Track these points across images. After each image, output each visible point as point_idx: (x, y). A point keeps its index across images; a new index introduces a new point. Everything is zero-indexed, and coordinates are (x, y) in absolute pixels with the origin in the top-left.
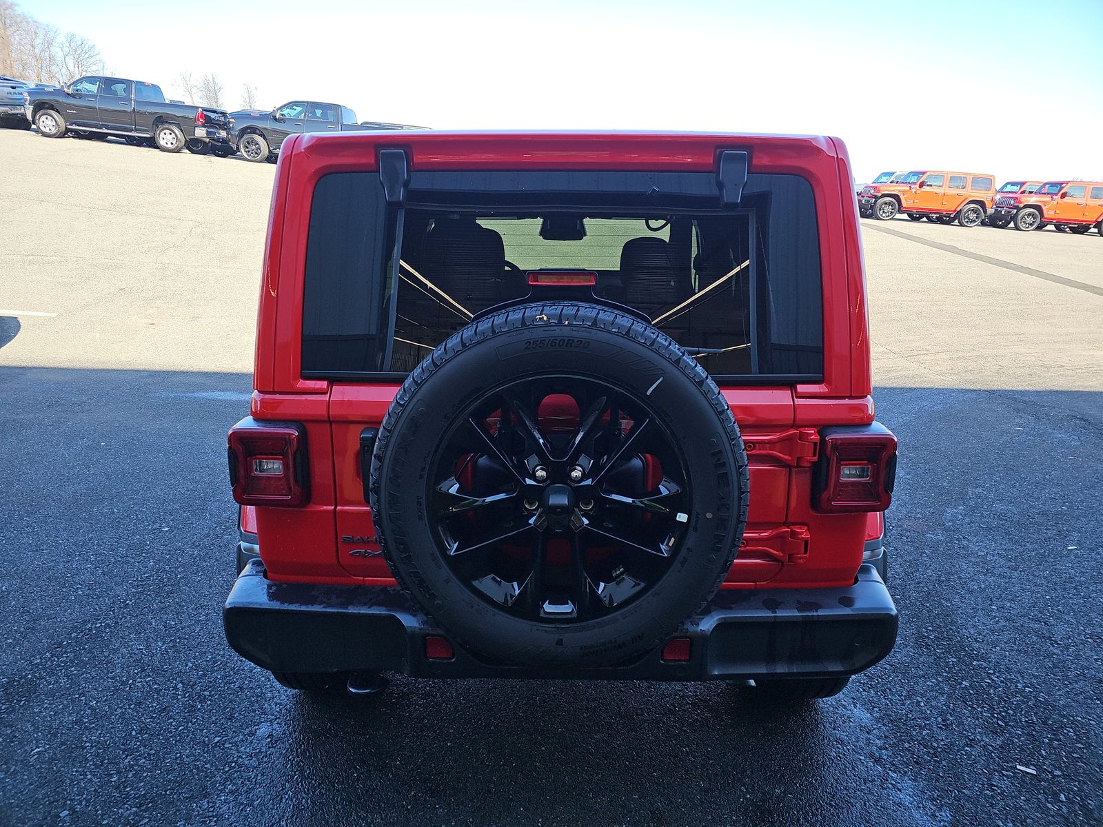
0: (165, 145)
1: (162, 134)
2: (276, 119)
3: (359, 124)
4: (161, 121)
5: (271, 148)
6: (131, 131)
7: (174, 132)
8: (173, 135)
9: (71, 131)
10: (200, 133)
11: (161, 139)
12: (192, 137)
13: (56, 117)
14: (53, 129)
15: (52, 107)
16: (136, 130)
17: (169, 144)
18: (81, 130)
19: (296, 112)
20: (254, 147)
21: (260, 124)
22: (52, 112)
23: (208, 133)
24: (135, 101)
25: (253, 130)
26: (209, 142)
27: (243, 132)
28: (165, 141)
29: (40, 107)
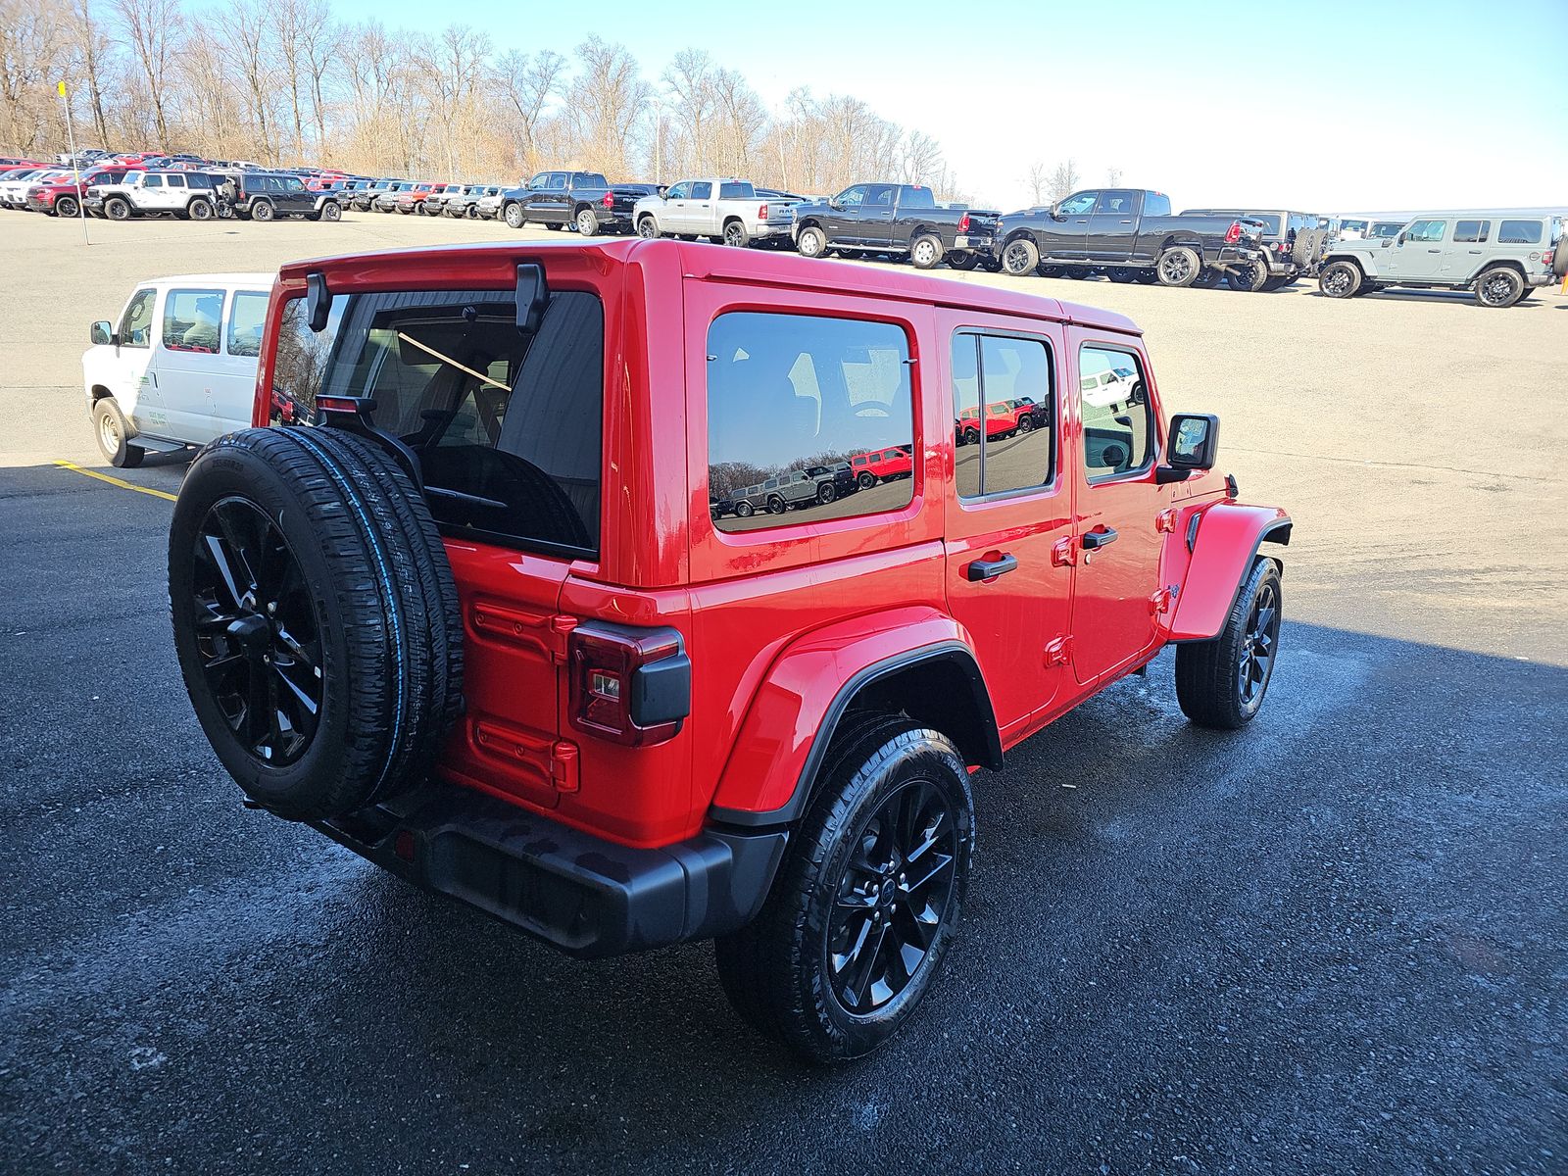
0: (920, 261)
1: (919, 247)
2: (1054, 218)
3: (1175, 213)
4: (921, 230)
5: (1041, 257)
6: (887, 245)
7: (932, 244)
8: (931, 248)
9: (833, 250)
10: (961, 242)
11: (917, 252)
12: (951, 248)
13: (818, 236)
14: (813, 248)
15: (817, 225)
16: (893, 244)
17: (925, 258)
18: (844, 249)
19: (1086, 206)
20: (1020, 257)
21: (1033, 226)
22: (815, 229)
23: (970, 242)
24: (898, 209)
25: (1023, 234)
26: (974, 254)
27: (1012, 237)
28: (921, 256)
29: (806, 224)
